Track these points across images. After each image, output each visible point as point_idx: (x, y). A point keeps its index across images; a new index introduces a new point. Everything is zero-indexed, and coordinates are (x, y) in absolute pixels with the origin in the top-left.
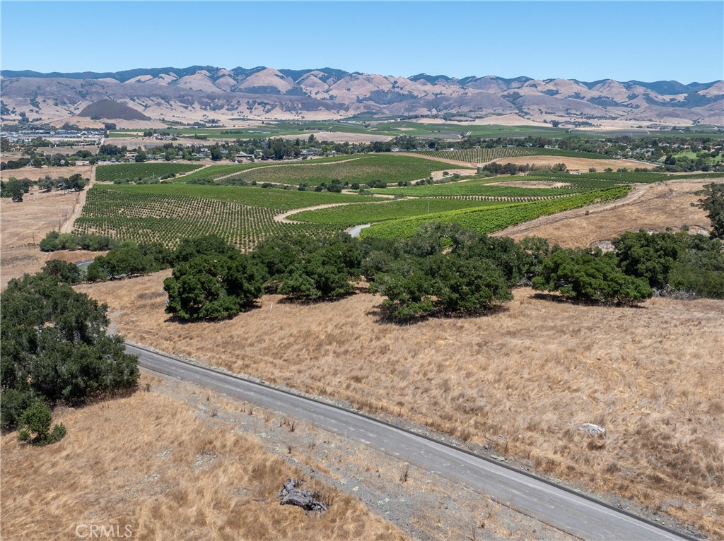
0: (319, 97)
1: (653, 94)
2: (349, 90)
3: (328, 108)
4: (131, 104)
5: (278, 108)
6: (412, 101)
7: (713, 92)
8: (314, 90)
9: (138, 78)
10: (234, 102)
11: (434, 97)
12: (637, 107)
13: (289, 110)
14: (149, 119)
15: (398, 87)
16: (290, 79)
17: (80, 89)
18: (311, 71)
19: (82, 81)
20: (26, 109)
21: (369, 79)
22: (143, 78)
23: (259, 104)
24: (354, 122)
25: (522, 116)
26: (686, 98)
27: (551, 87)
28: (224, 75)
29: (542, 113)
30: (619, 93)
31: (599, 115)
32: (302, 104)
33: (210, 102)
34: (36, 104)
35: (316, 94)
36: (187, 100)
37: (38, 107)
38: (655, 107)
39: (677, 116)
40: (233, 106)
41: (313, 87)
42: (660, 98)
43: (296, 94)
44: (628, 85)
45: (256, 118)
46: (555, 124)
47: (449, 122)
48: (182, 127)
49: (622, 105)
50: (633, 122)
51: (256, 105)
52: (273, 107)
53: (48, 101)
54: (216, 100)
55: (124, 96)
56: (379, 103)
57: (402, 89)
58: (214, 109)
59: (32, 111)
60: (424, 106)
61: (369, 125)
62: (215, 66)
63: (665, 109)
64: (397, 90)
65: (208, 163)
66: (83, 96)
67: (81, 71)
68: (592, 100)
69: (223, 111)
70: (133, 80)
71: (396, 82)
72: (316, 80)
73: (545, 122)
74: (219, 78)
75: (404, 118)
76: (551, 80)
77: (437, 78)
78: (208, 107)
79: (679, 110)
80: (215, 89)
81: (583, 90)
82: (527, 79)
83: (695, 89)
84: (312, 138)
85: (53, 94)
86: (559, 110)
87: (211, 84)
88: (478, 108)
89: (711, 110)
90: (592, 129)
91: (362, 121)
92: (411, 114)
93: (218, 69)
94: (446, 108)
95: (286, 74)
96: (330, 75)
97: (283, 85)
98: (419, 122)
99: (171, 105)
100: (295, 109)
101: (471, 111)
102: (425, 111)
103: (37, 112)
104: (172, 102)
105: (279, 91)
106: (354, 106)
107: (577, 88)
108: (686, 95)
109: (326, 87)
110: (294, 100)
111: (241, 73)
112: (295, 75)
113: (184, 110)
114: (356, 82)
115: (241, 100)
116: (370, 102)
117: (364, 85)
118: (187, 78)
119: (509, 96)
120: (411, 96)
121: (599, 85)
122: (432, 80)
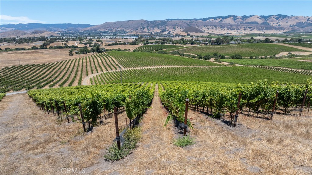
0: (274, 25)
2: (287, 22)
3: (276, 29)
5: (255, 29)
8: (272, 23)
9: (209, 20)
10: (239, 27)
13: (260, 30)
15: (310, 21)
16: (264, 19)
17: (189, 24)
18: (272, 16)
19: (190, 21)
21: (297, 18)
22: (211, 20)
23: (248, 28)
28: (238, 18)
32: (266, 27)
33: (231, 27)
34: (175, 28)
35: (273, 24)
36: (222, 27)
37: (175, 29)
40: (239, 29)
41: (272, 21)
43: (265, 24)
48: (214, 35)
51: (247, 28)
52: (254, 29)
53: (179, 28)
54: (233, 27)
56: (300, 27)
58: (232, 30)
61: (289, 35)
62: (236, 15)
64: (309, 22)
69: (235, 30)
71: (309, 19)
72: (273, 19)
74: (237, 19)
78: (230, 29)
80: (234, 23)
85: (180, 25)
87: (233, 21)
93: (237, 16)
95: (262, 17)
96: (280, 17)
97: (260, 21)
100: (262, 29)
103: (174, 31)
104: (217, 28)
105: (258, 23)
106: (287, 28)
109: (278, 21)
110: (263, 26)
111: (245, 17)
112: (266, 18)
113: (221, 30)
114: (291, 19)
115: (242, 26)
116: (295, 27)
117: (294, 20)
118: (225, 20)
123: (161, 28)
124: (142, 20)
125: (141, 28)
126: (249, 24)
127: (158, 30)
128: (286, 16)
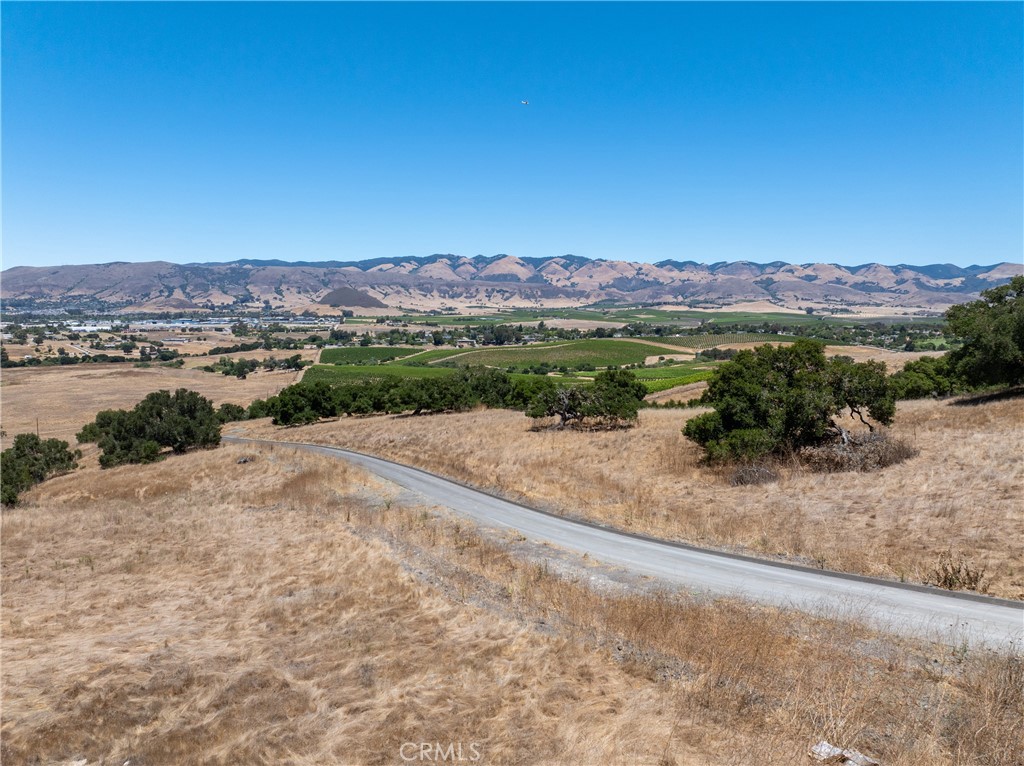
0: (560, 284)
1: (924, 279)
2: (591, 277)
3: (568, 295)
4: (372, 293)
5: (516, 295)
6: (657, 287)
7: (995, 275)
8: (555, 278)
9: (379, 267)
10: (473, 290)
11: (681, 283)
12: (907, 292)
13: (528, 297)
14: (386, 306)
15: (643, 274)
16: (531, 266)
17: (323, 278)
18: (553, 258)
19: (325, 270)
20: (269, 297)
21: (612, 266)
22: (385, 267)
23: (498, 292)
24: (592, 309)
25: (775, 303)
26: (963, 282)
27: (809, 272)
28: (464, 263)
29: (797, 299)
30: (886, 278)
31: (862, 301)
32: (542, 291)
33: (449, 290)
34: (279, 292)
35: (557, 281)
36: (426, 288)
37: (281, 295)
38: (924, 292)
39: (950, 302)
40: (471, 293)
41: (554, 274)
42: (933, 283)
43: (536, 282)
44: (896, 270)
45: (495, 305)
47: (694, 309)
48: (418, 315)
49: (889, 290)
50: (899, 308)
51: (495, 293)
52: (512, 294)
53: (291, 289)
54: (455, 288)
55: (364, 284)
56: (622, 290)
57: (647, 275)
58: (452, 297)
59: (275, 298)
60: (669, 293)
61: (607, 312)
62: (455, 254)
63: (936, 295)
64: (641, 277)
66: (326, 285)
67: (326, 260)
68: (856, 285)
69: (462, 298)
70: (375, 269)
71: (640, 269)
72: (557, 267)
73: (800, 309)
74: (459, 266)
75: (645, 305)
76: (810, 265)
77: (685, 264)
78: (447, 295)
80: (455, 277)
81: (846, 275)
82: (783, 264)
83: (975, 272)
84: (541, 325)
85: (297, 283)
86: (817, 296)
87: (451, 272)
88: (727, 296)
90: (851, 316)
91: (603, 308)
92: (656, 301)
93: (459, 258)
94: (693, 294)
95: (527, 261)
96: (573, 262)
97: (524, 273)
98: (661, 309)
99: (410, 293)
100: (534, 296)
101: (719, 298)
102: (670, 298)
103: (280, 300)
104: (411, 290)
105: (519, 279)
106: (595, 293)
107: (838, 273)
108: (964, 279)
109: (568, 274)
110: (534, 287)
111: (482, 261)
112: (536, 263)
113: (422, 297)
114: (598, 269)
115: (480, 288)
116: (613, 289)
117: (607, 272)
118: (428, 267)
119: (762, 282)
120: (656, 282)
121: (863, 270)
122: (680, 266)
123: (231, 289)
124: (160, 264)
125: (161, 291)
126: (494, 281)
127: (224, 296)
128: (587, 260)
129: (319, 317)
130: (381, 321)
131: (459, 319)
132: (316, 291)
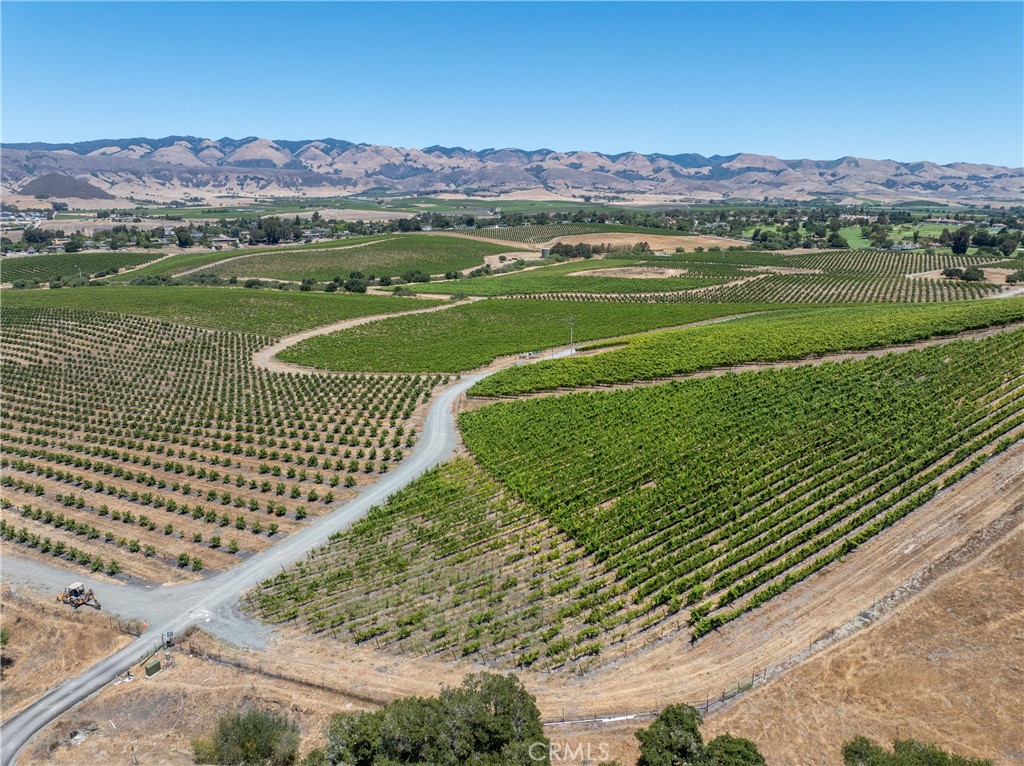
0: (322, 171)
1: (677, 168)
2: (355, 163)
3: (333, 183)
4: (93, 181)
5: (274, 183)
6: (427, 175)
7: (736, 165)
8: (315, 164)
9: (101, 150)
10: (221, 177)
11: (451, 171)
12: (663, 180)
13: (287, 185)
14: (113, 198)
15: (411, 160)
16: (287, 151)
17: (25, 163)
18: (311, 142)
19: (26, 153)
21: (378, 151)
22: (108, 150)
23: (251, 179)
24: (364, 198)
25: (549, 191)
26: (710, 171)
27: (573, 160)
28: (208, 147)
29: (568, 187)
30: (644, 166)
31: (628, 189)
32: (303, 179)
33: (191, 177)
35: (319, 167)
36: (163, 175)
38: (683, 180)
39: (706, 189)
40: (220, 182)
41: (315, 159)
42: (685, 171)
43: (295, 168)
44: (653, 158)
45: (247, 195)
46: (588, 199)
47: (472, 198)
48: (155, 207)
49: (647, 178)
50: (663, 196)
51: (248, 181)
52: (269, 182)
54: (200, 176)
55: (84, 170)
56: (391, 178)
57: (415, 162)
58: (197, 186)
60: (441, 181)
61: (382, 201)
62: (197, 136)
63: (691, 182)
64: (409, 163)
65: (173, 251)
66: (30, 171)
67: (29, 141)
68: (618, 173)
69: (209, 187)
70: (96, 153)
71: (408, 155)
72: (317, 152)
73: (574, 196)
74: (202, 149)
75: (420, 194)
76: (574, 153)
77: (453, 150)
78: (190, 184)
79: (708, 183)
80: (197, 163)
81: (607, 163)
82: (549, 152)
83: (718, 161)
84: (316, 216)
86: (586, 184)
87: (193, 157)
88: (501, 183)
89: (740, 183)
90: (627, 203)
91: (375, 196)
92: (428, 189)
93: (201, 140)
94: (465, 182)
95: (281, 145)
96: (333, 146)
97: (280, 158)
98: (439, 197)
99: (144, 182)
100: (294, 185)
102: (442, 186)
104: (144, 178)
105: (275, 165)
106: (363, 181)
107: (600, 162)
108: (710, 168)
109: (330, 160)
110: (294, 175)
111: (227, 145)
112: (293, 147)
113: (160, 187)
114: (363, 154)
115: (230, 175)
116: (381, 177)
117: (372, 158)
118: (163, 150)
119: (532, 169)
120: (425, 170)
121: (623, 158)
122: (448, 152)
126: (247, 167)
128: (350, 144)
129: (18, 211)
130: (103, 215)
131: (209, 211)
132: (17, 180)
